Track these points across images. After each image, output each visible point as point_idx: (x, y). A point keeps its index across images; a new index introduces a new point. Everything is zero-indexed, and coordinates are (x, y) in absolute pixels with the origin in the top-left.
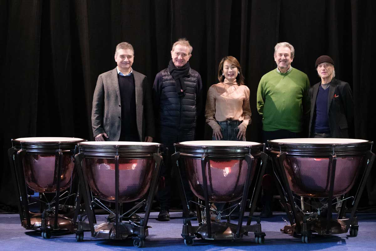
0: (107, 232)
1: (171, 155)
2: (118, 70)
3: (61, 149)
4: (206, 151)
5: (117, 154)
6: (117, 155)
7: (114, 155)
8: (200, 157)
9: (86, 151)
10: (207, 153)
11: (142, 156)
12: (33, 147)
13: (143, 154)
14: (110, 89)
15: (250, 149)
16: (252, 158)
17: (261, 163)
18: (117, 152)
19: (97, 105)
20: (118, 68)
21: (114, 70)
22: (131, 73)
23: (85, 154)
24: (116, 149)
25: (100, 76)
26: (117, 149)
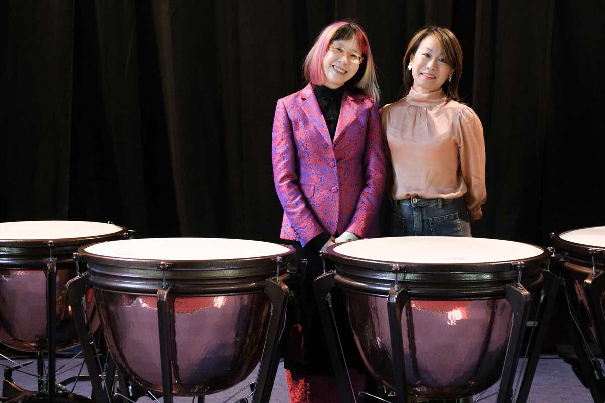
1: (313, 279)
3: (54, 256)
4: (401, 276)
5: (164, 284)
6: (165, 289)
8: (386, 293)
10: (403, 283)
11: (236, 287)
15: (520, 272)
16: (526, 296)
17: (542, 298)
18: (164, 279)
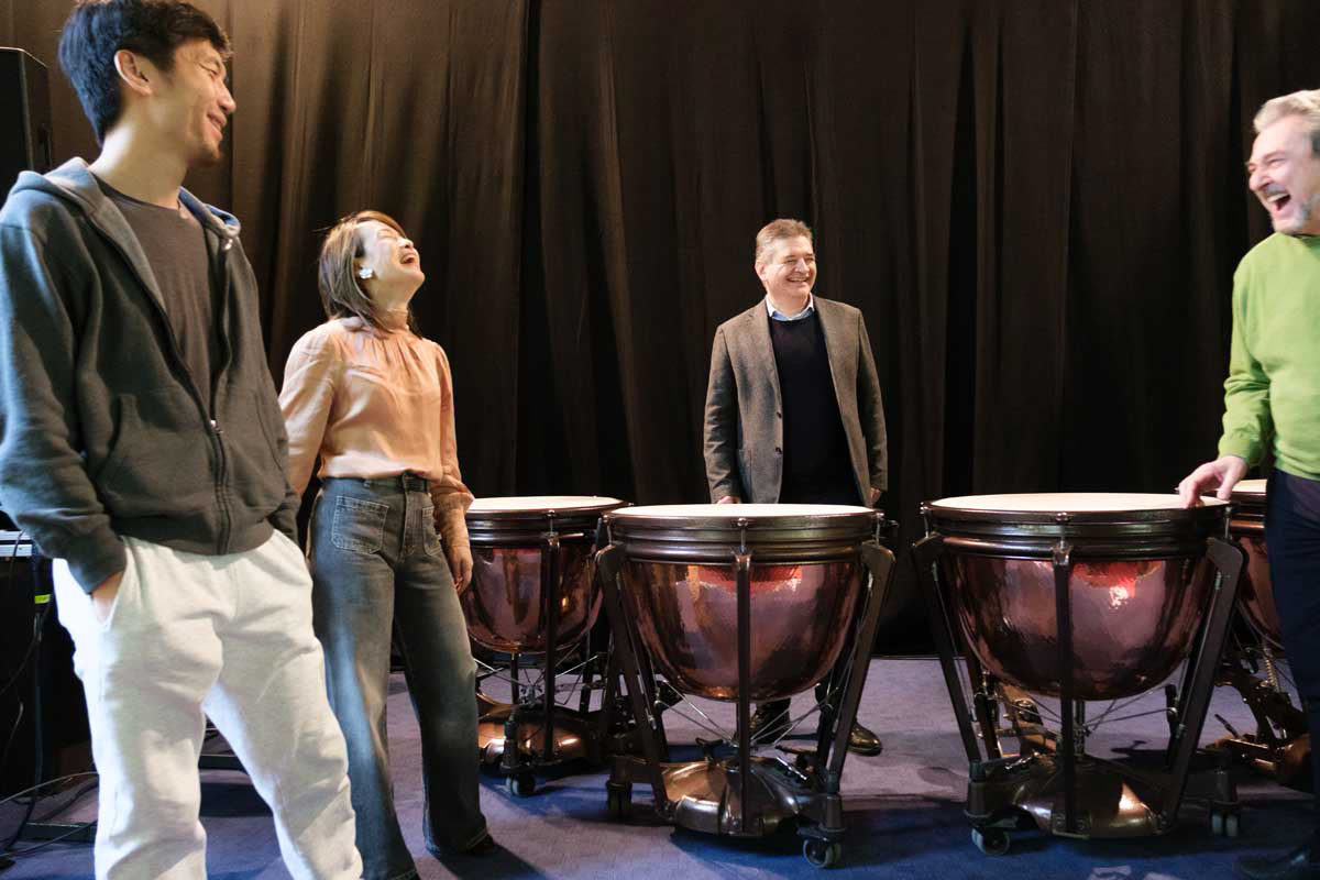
0: (708, 806)
1: (915, 545)
2: (771, 304)
3: (554, 530)
5: (743, 548)
6: (745, 554)
7: (733, 553)
9: (632, 541)
11: (824, 553)
12: (476, 525)
13: (824, 545)
14: (750, 365)
18: (743, 541)
19: (717, 413)
20: (769, 298)
21: (759, 307)
22: (810, 309)
23: (630, 548)
24: (740, 531)
25: (719, 328)
26: (743, 532)
